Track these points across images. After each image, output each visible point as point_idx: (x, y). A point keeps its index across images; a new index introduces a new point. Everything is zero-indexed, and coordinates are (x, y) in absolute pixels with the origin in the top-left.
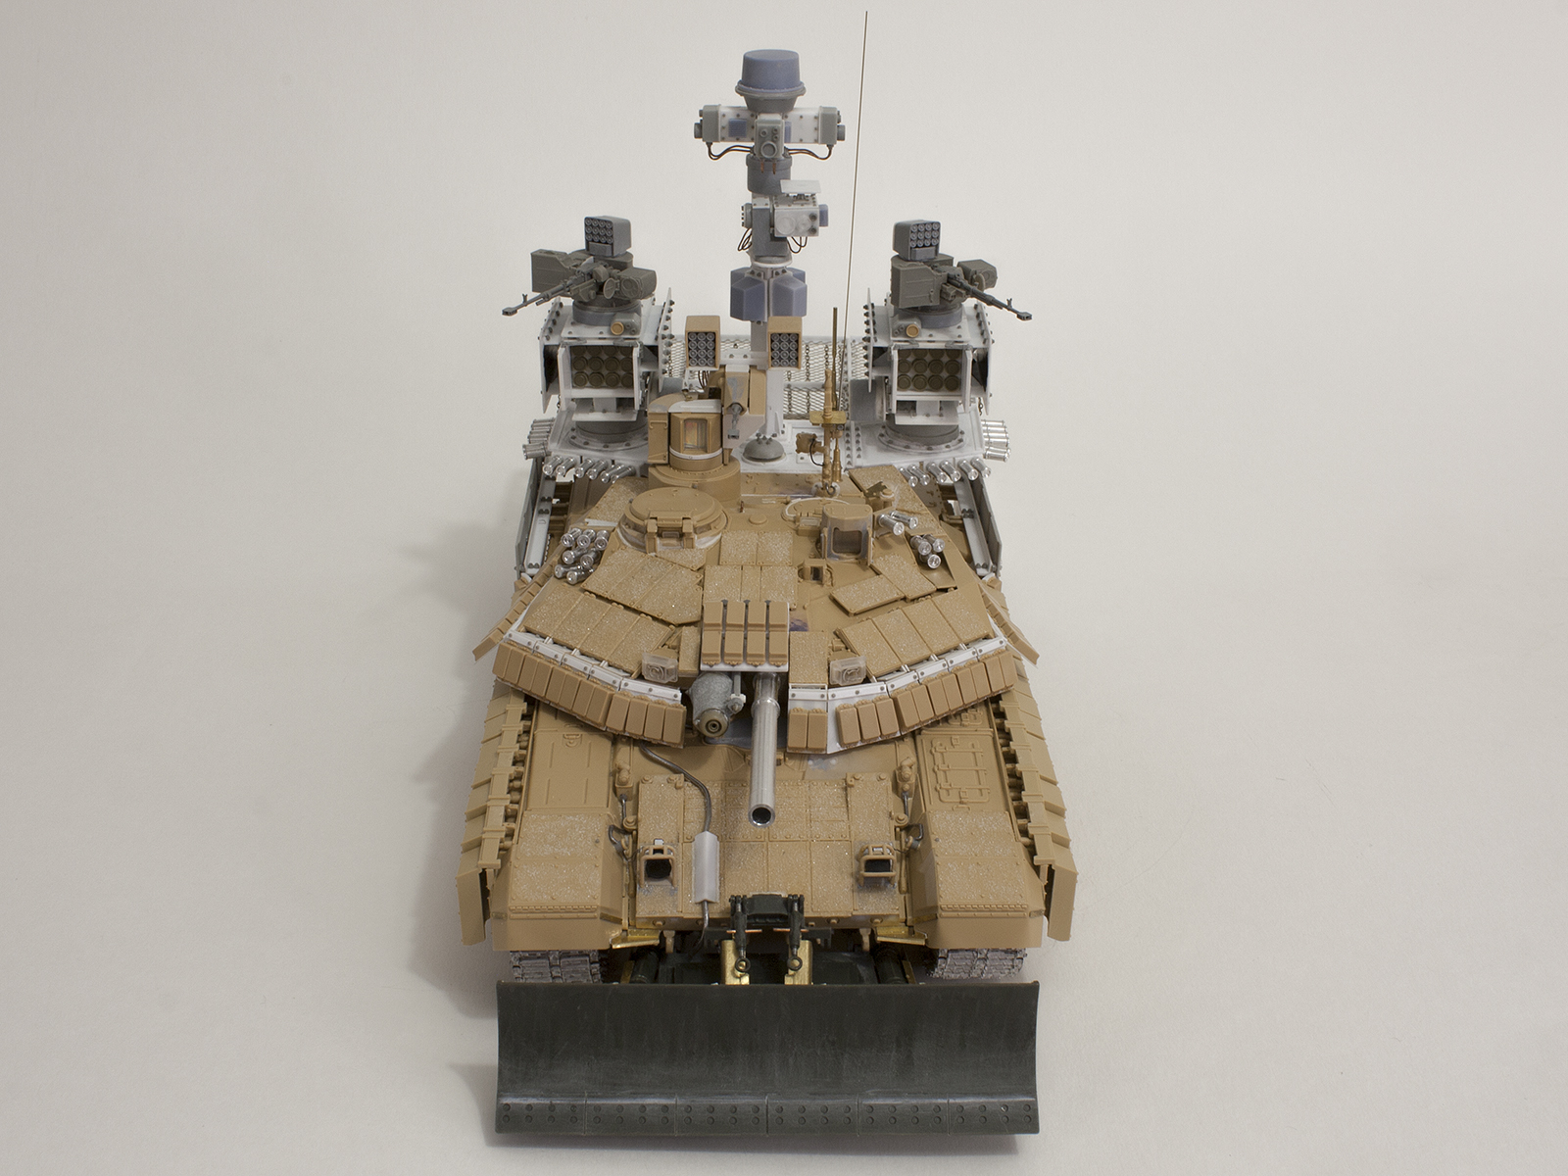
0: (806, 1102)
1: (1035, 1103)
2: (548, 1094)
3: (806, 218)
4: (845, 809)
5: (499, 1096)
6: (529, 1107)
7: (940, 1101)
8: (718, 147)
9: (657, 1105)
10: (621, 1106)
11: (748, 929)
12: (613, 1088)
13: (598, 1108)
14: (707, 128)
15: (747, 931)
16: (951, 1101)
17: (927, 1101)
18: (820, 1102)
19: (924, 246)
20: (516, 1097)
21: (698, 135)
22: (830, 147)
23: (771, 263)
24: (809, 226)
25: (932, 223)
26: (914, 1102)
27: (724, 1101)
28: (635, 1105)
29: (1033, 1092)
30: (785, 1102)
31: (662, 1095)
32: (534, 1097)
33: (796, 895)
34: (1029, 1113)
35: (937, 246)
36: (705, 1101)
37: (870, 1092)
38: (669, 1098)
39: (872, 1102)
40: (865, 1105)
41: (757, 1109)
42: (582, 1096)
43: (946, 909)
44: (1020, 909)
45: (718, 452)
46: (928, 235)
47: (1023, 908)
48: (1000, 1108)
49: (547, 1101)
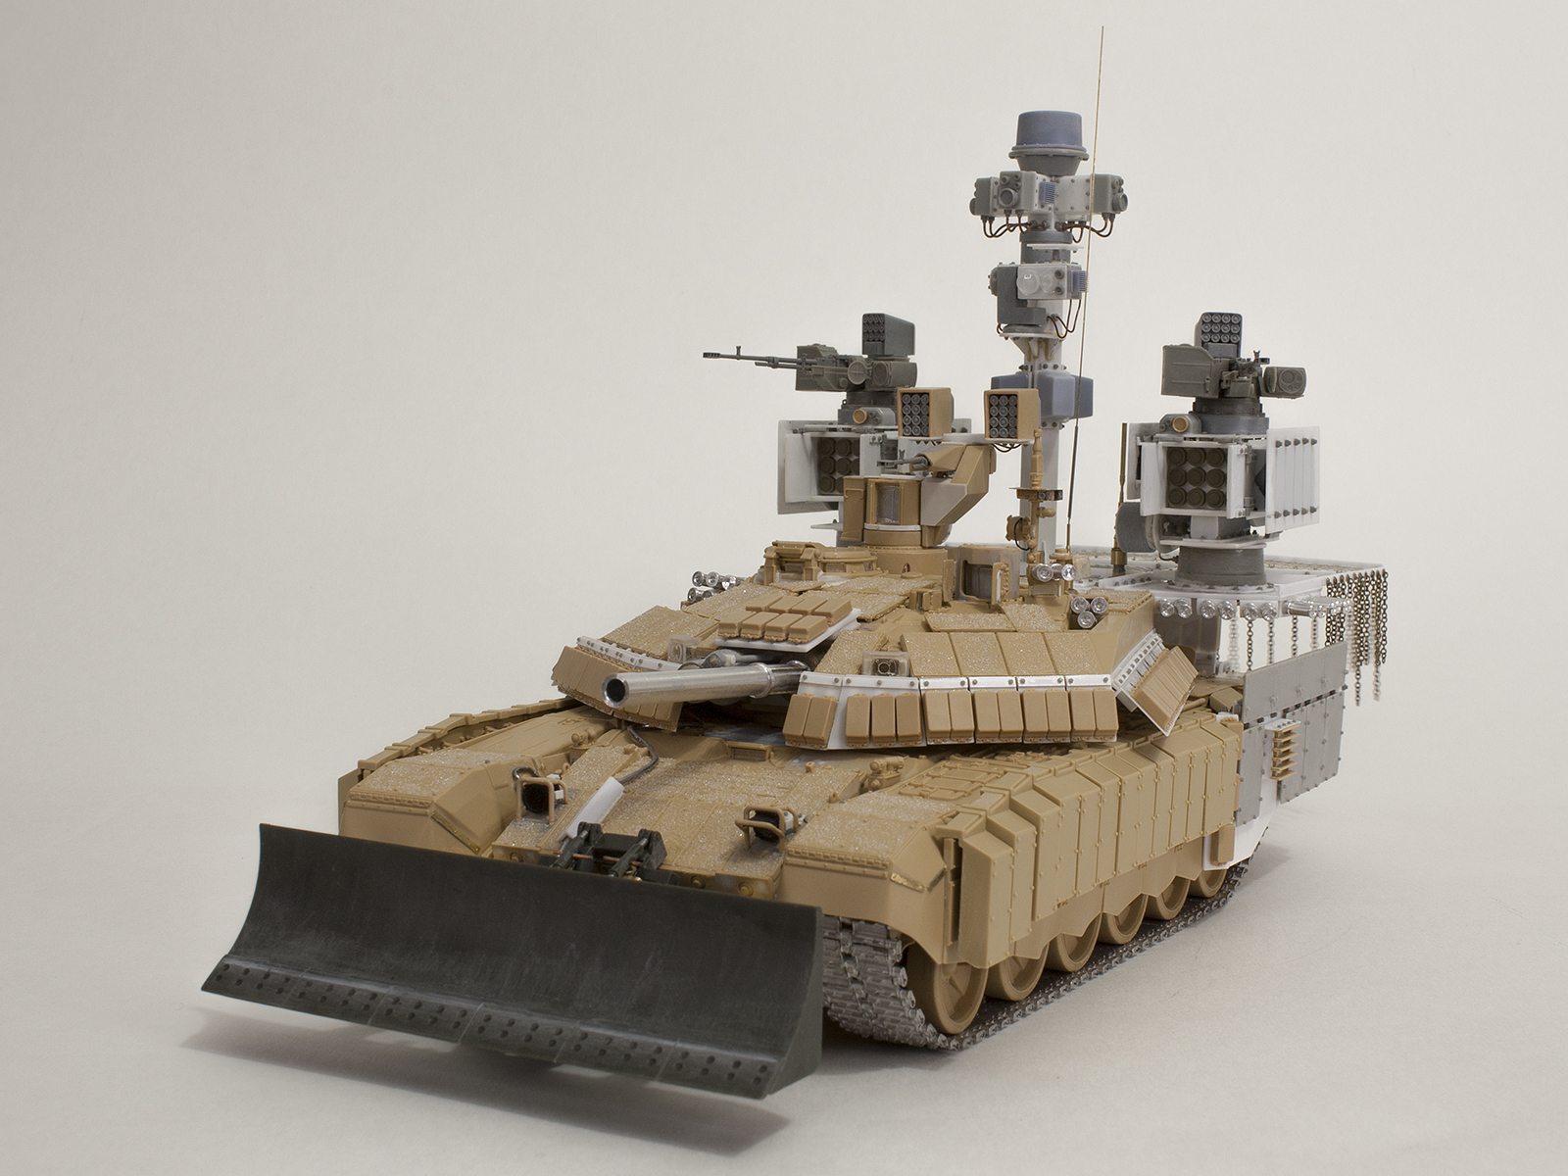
0: (521, 1017)
2: (272, 962)
3: (1051, 276)
5: (228, 955)
6: (247, 971)
7: (666, 1043)
9: (367, 991)
10: (331, 985)
11: (578, 853)
12: (338, 967)
13: (310, 984)
16: (679, 1045)
17: (651, 1040)
18: (538, 1020)
19: (1220, 342)
20: (242, 959)
21: (974, 210)
22: (1107, 218)
24: (1054, 285)
25: (1231, 315)
26: (637, 1038)
27: (436, 1001)
28: (345, 987)
30: (499, 1012)
31: (377, 983)
32: (257, 962)
33: (653, 832)
34: (761, 1076)
35: (1238, 344)
36: (418, 997)
37: (597, 1020)
38: (383, 987)
39: (591, 1030)
40: (581, 1031)
41: (465, 1013)
42: (302, 970)
43: (793, 853)
44: (881, 866)
45: (918, 528)
46: (1226, 329)
47: (884, 865)
48: (732, 1063)
49: (265, 969)
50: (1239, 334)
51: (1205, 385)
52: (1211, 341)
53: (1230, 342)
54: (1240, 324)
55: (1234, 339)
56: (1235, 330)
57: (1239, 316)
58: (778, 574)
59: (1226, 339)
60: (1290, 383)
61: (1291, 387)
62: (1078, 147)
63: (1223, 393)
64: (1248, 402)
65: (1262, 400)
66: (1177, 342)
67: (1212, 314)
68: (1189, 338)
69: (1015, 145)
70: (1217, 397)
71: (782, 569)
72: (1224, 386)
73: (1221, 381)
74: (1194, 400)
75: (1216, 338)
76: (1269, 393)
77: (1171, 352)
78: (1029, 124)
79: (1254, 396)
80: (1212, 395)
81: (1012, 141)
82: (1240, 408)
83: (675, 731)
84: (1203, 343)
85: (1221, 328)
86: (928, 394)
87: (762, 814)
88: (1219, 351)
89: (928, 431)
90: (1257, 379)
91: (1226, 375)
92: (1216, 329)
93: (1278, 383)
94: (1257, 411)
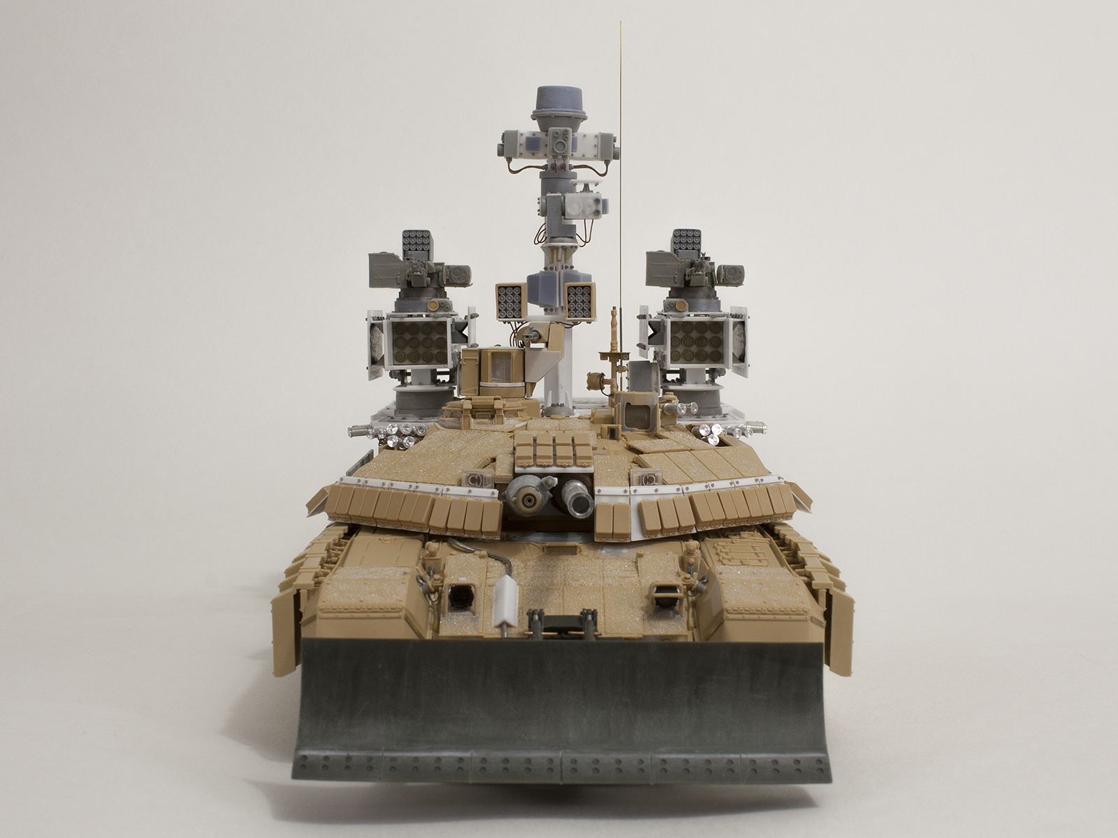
0: (600, 756)
1: (827, 759)
2: (346, 748)
3: (591, 201)
4: (636, 572)
5: (298, 748)
6: (326, 758)
7: (732, 756)
8: (517, 163)
9: (452, 757)
10: (416, 759)
11: (544, 632)
12: (411, 744)
13: (394, 759)
14: (508, 147)
15: (543, 633)
16: (744, 756)
17: (719, 756)
18: (614, 756)
19: (687, 249)
20: (313, 749)
21: (500, 153)
22: (607, 163)
23: (562, 242)
24: (594, 208)
25: (694, 230)
26: (707, 756)
27: (519, 755)
28: (430, 757)
29: (823, 748)
30: (579, 755)
31: (457, 749)
32: (331, 750)
33: (590, 610)
34: (821, 766)
35: (699, 250)
36: (501, 754)
37: (662, 749)
38: (464, 752)
39: (666, 756)
40: (657, 758)
41: (551, 760)
42: (378, 750)
43: (732, 611)
44: (802, 612)
45: (521, 384)
46: (690, 240)
47: (804, 611)
48: (792, 762)
49: (344, 754)
50: (699, 243)
51: (674, 278)
52: (680, 249)
53: (693, 249)
54: (700, 236)
55: (696, 247)
56: (696, 240)
57: (699, 231)
58: (472, 420)
59: (690, 247)
60: (734, 276)
61: (734, 279)
62: (579, 111)
63: (687, 283)
64: (705, 289)
65: (717, 288)
66: (655, 250)
67: (680, 230)
68: (667, 247)
69: (535, 109)
70: (683, 286)
71: (474, 417)
72: (687, 278)
73: (685, 275)
74: (669, 289)
75: (684, 247)
76: (720, 284)
77: (652, 257)
78: (545, 95)
79: (709, 285)
80: (679, 285)
81: (533, 106)
82: (701, 293)
83: (499, 539)
84: (675, 250)
85: (687, 239)
86: (520, 287)
87: (661, 589)
88: (687, 256)
89: (520, 314)
90: (711, 273)
91: (688, 271)
92: (684, 240)
93: (725, 276)
94: (713, 295)
